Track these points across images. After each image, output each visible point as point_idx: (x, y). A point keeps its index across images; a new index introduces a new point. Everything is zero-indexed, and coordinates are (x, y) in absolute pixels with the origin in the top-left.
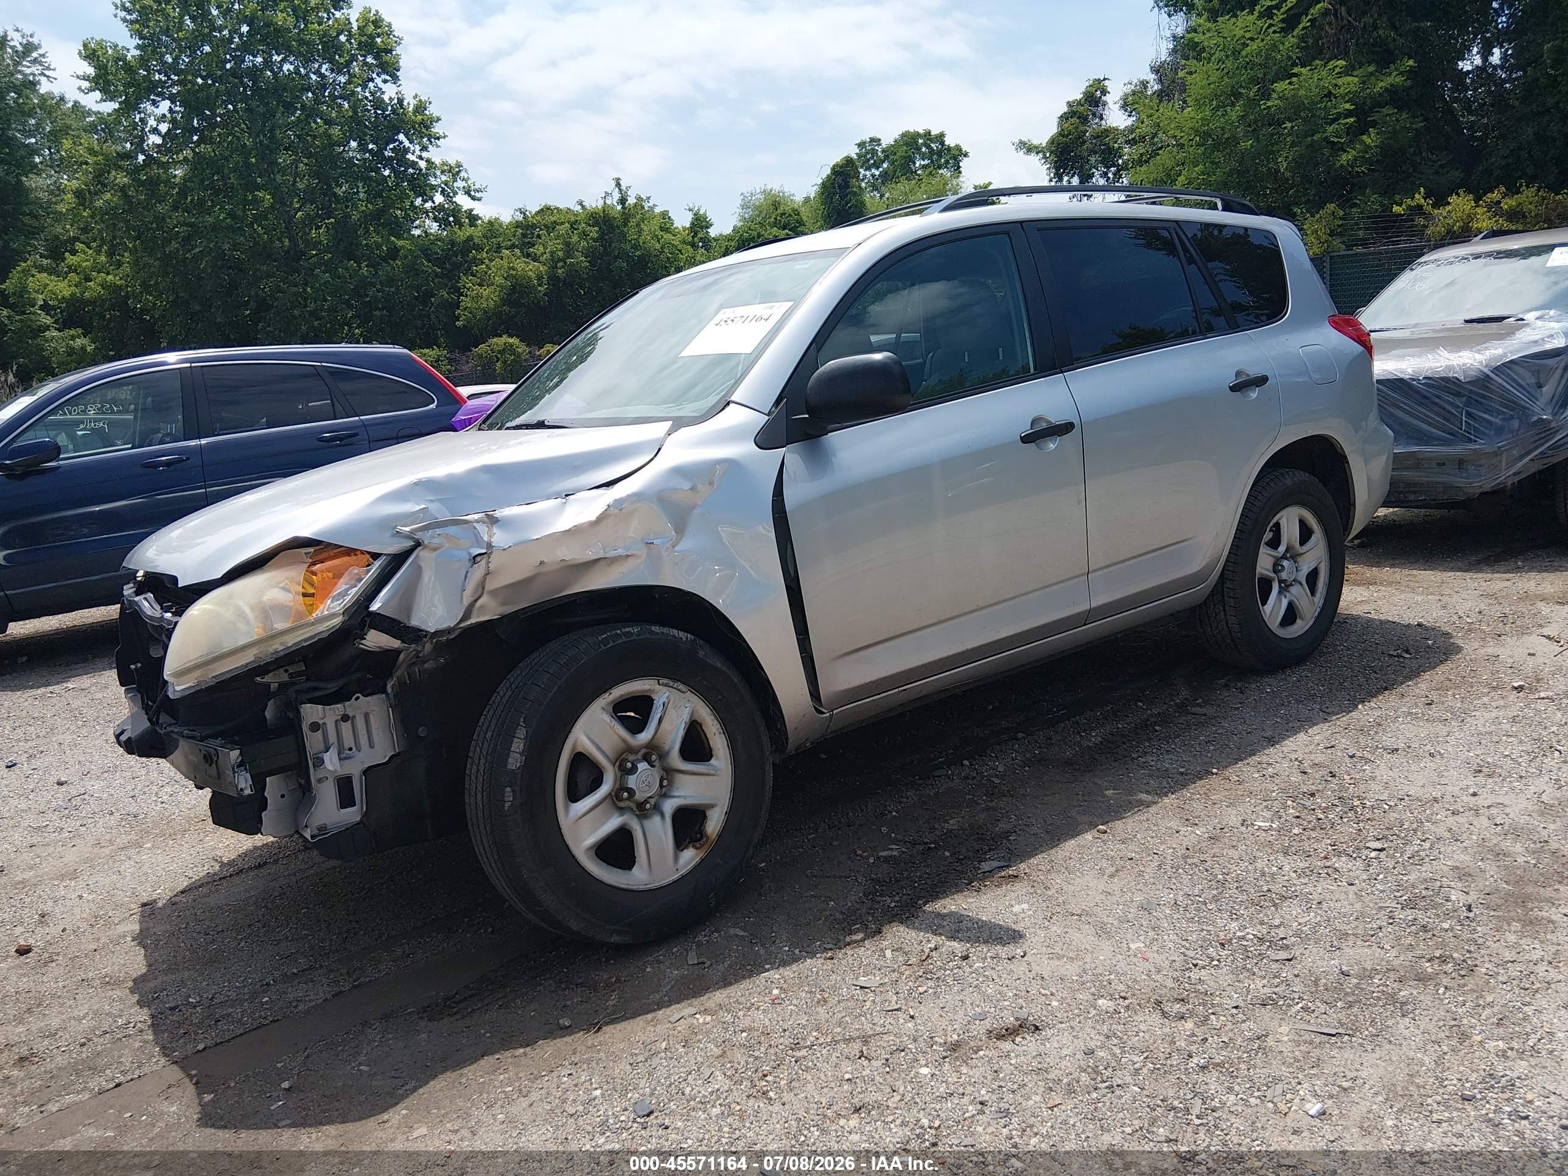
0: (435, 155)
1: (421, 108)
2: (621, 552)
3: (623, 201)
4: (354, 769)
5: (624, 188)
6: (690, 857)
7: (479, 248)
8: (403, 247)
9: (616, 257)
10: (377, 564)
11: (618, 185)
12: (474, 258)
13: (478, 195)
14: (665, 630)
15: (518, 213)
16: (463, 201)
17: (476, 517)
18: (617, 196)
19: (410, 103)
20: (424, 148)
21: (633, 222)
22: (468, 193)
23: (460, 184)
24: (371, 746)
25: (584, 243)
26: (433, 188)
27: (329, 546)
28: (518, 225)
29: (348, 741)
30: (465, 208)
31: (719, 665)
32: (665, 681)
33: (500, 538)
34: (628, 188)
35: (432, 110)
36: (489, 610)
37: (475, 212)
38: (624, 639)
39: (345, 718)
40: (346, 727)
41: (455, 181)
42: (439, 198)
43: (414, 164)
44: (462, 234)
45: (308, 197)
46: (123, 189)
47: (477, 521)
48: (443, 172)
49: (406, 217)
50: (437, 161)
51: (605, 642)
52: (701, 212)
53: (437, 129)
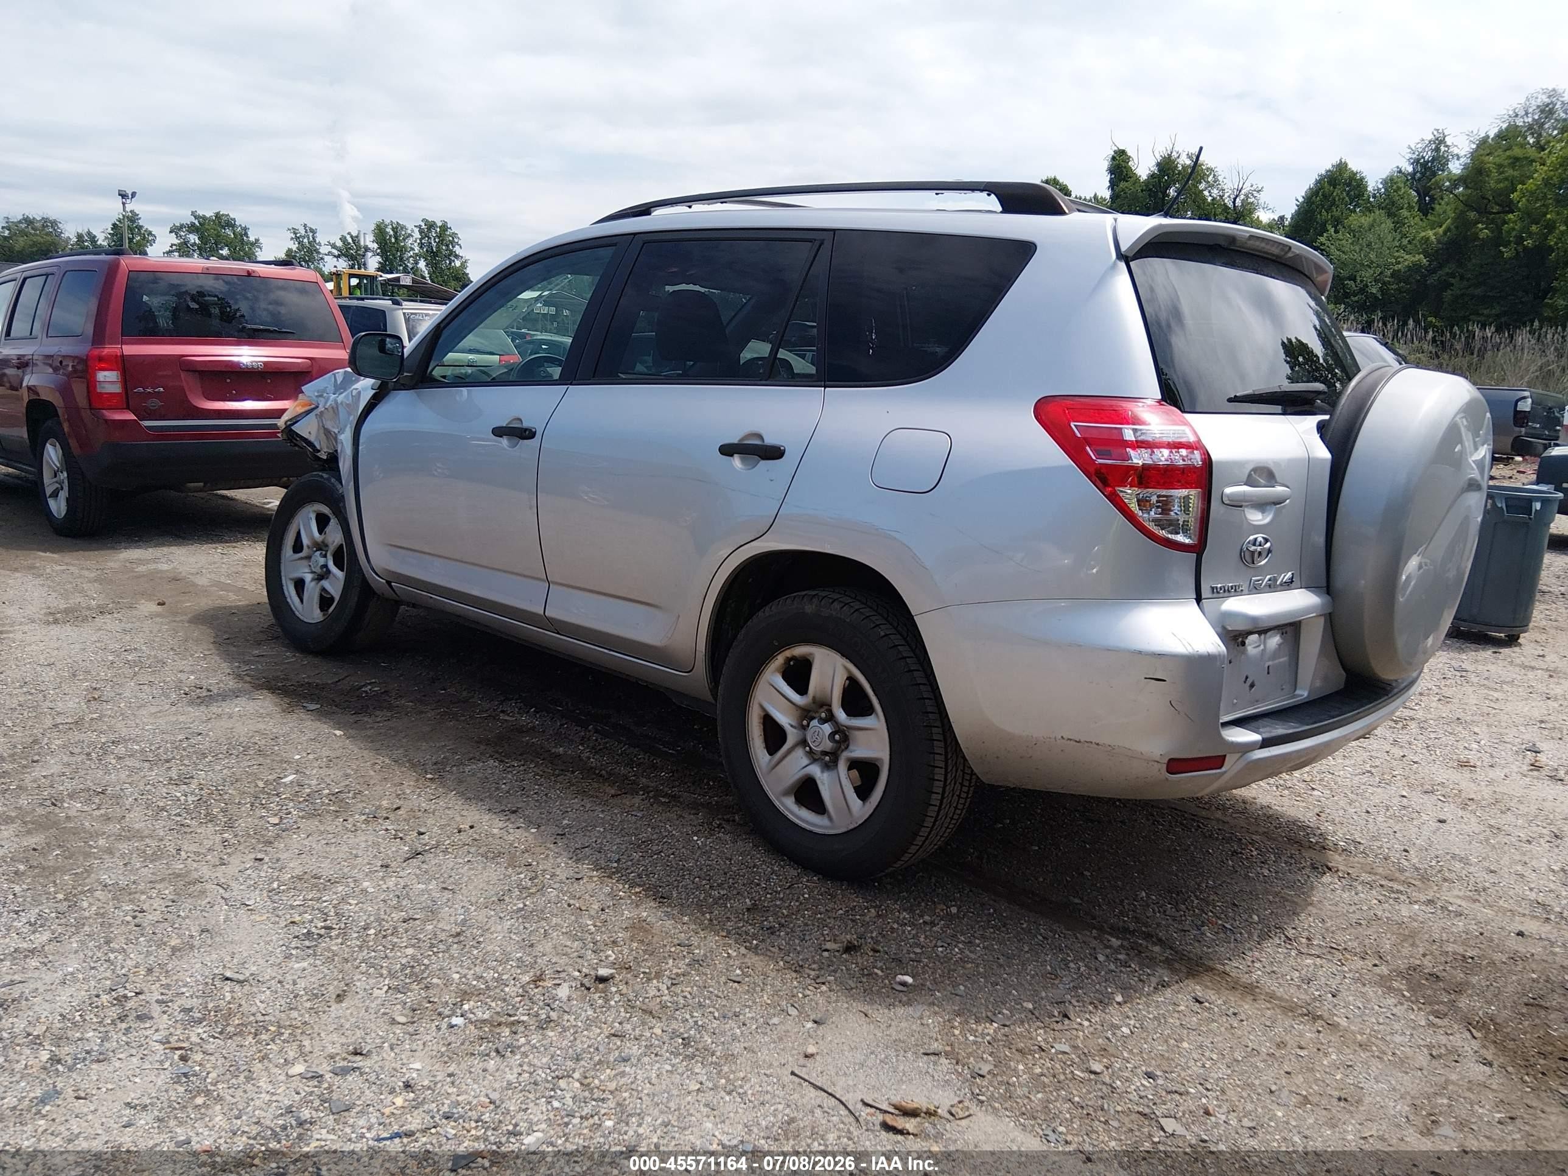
6: (319, 617)
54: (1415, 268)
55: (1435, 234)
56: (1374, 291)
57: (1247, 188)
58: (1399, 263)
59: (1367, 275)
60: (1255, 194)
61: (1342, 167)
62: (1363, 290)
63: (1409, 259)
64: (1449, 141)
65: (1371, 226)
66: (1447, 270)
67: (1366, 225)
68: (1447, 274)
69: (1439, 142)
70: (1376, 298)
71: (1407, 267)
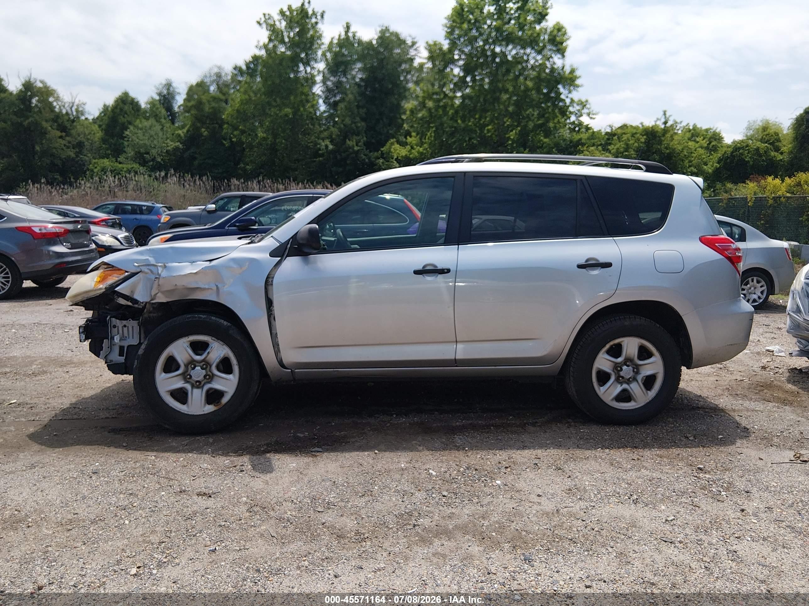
0: (576, 95)
1: (572, 71)
2: (207, 287)
3: (665, 123)
4: (126, 344)
5: (667, 116)
6: (210, 408)
7: (583, 145)
8: (546, 142)
9: (653, 153)
10: (127, 274)
11: (665, 114)
12: (580, 150)
13: (594, 116)
14: (218, 319)
15: (608, 127)
16: (585, 120)
17: (160, 264)
18: (663, 120)
19: (567, 70)
20: (570, 92)
21: (668, 135)
22: (589, 114)
23: (585, 111)
24: (133, 338)
25: (636, 144)
26: (571, 113)
27: (113, 266)
28: (607, 133)
29: (126, 334)
30: (585, 124)
31: (239, 338)
32: (213, 338)
33: (164, 274)
34: (670, 116)
35: (577, 73)
36: (161, 299)
37: (589, 126)
38: (197, 319)
39: (125, 326)
40: (125, 329)
41: (583, 109)
42: (573, 118)
43: (563, 100)
44: (576, 137)
45: (511, 115)
46: (430, 109)
47: (160, 266)
48: (578, 105)
49: (555, 127)
50: (576, 99)
51: (188, 318)
52: (717, 131)
53: (578, 82)
54: (176, 149)
55: (183, 132)
56: (159, 160)
57: (77, 102)
58: (168, 146)
59: (154, 152)
60: (83, 105)
61: (126, 94)
62: (153, 160)
63: (172, 145)
64: (174, 85)
65: (151, 127)
66: (192, 151)
67: (148, 126)
68: (193, 152)
69: (169, 85)
70: (161, 164)
71: (173, 148)
